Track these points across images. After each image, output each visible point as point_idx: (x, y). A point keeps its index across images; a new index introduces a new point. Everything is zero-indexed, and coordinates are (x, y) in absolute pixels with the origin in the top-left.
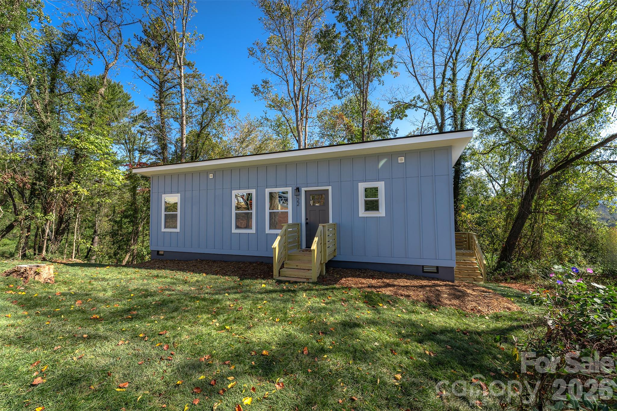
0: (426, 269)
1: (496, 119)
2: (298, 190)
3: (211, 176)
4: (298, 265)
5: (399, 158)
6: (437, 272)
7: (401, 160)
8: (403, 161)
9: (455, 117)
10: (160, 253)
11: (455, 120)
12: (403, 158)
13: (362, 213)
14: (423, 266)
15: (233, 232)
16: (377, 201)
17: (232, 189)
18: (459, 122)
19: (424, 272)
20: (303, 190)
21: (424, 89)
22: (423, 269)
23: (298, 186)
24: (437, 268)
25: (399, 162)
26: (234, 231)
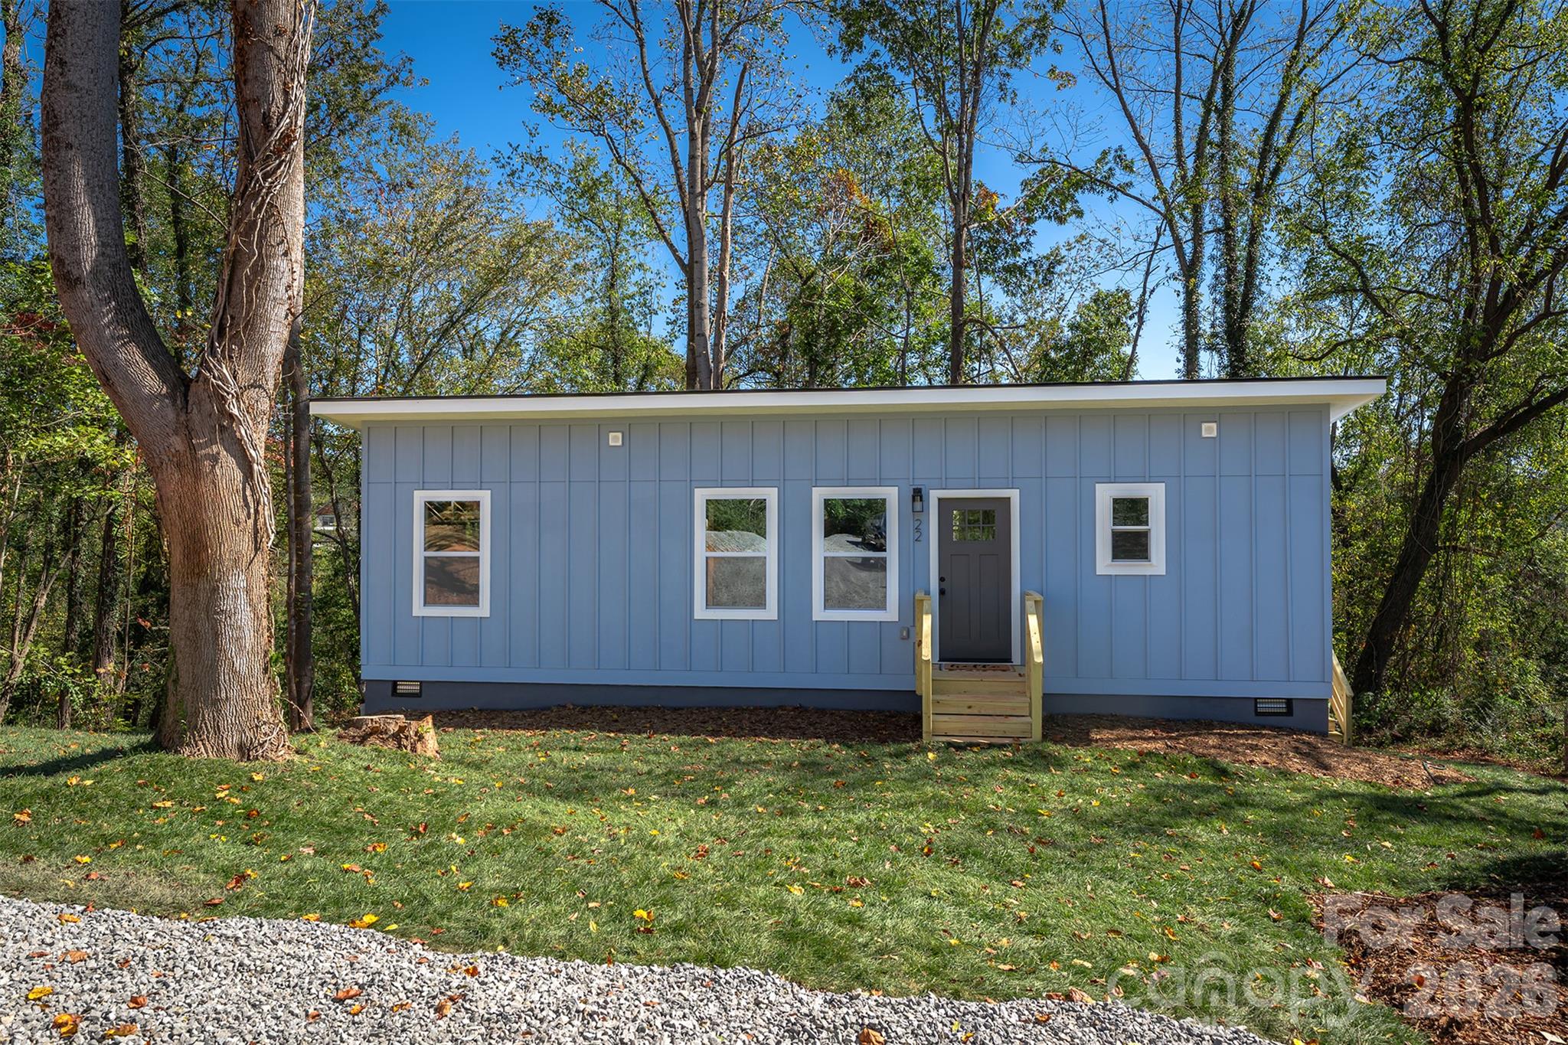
0: (1262, 707)
1: (1354, 263)
2: (918, 494)
3: (615, 439)
4: (970, 704)
5: (1204, 426)
6: (1289, 712)
7: (1209, 430)
8: (1214, 434)
9: (1228, 235)
10: (402, 688)
11: (1229, 245)
12: (1214, 425)
13: (1104, 563)
14: (1256, 699)
15: (698, 615)
16: (1145, 535)
17: (692, 484)
18: (1240, 253)
19: (1258, 714)
20: (934, 495)
21: (1144, 133)
22: (1256, 707)
23: (918, 484)
24: (1289, 702)
25: (1204, 434)
26: (701, 612)
